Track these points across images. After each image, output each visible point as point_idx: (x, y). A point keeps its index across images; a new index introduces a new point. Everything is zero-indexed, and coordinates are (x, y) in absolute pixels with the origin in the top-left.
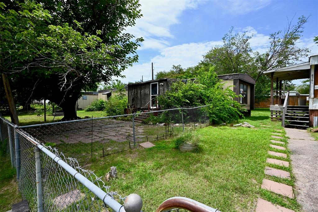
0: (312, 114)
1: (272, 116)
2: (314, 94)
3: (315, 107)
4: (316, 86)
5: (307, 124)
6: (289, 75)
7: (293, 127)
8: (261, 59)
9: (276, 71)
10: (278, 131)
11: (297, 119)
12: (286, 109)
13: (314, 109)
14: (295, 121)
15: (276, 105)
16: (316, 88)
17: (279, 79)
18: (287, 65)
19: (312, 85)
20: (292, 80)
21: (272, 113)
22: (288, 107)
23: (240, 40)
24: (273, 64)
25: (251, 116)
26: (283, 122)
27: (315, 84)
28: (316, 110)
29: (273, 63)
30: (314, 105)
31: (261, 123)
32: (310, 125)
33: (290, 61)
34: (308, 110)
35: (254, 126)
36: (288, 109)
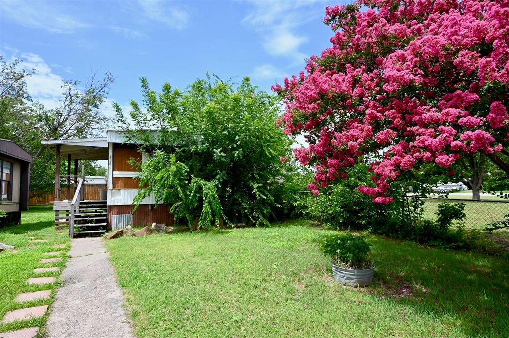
0: (110, 213)
1: (57, 220)
2: (113, 183)
3: (114, 203)
4: (114, 172)
5: (104, 228)
6: (86, 152)
7: (85, 235)
8: (47, 119)
9: (63, 143)
10: (57, 247)
11: (91, 222)
12: (78, 205)
13: (112, 204)
14: (90, 225)
15: (64, 201)
16: (115, 176)
17: (73, 158)
18: (89, 136)
19: (111, 170)
20: (97, 160)
21: (57, 215)
22: (81, 203)
23: (7, 71)
24: (69, 131)
25: (22, 223)
26: (71, 230)
27: (114, 170)
28: (115, 206)
29: (69, 129)
30: (113, 199)
31: (34, 236)
32: (108, 228)
33: (95, 132)
34: (106, 206)
35: (13, 247)
36: (80, 207)
